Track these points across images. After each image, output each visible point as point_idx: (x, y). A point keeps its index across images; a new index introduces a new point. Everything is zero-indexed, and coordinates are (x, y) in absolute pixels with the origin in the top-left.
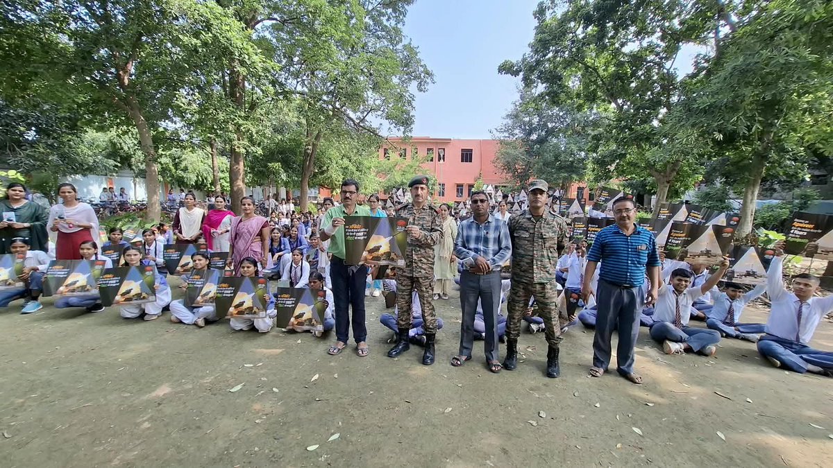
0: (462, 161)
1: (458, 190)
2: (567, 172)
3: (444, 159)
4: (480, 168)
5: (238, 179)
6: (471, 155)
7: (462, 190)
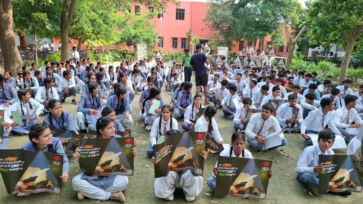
0: (177, 19)
1: (173, 42)
2: (262, 30)
3: (162, 16)
4: (190, 25)
5: (7, 28)
6: (183, 14)
7: (176, 42)
